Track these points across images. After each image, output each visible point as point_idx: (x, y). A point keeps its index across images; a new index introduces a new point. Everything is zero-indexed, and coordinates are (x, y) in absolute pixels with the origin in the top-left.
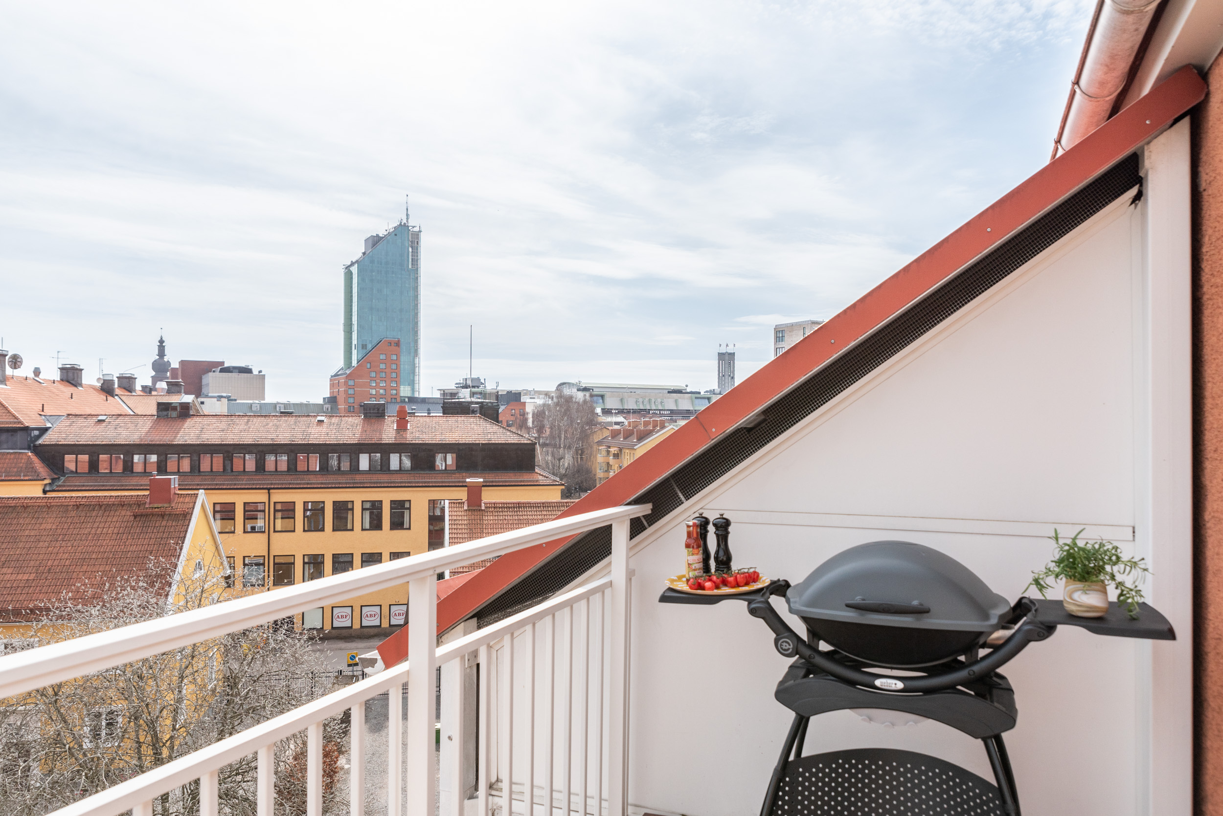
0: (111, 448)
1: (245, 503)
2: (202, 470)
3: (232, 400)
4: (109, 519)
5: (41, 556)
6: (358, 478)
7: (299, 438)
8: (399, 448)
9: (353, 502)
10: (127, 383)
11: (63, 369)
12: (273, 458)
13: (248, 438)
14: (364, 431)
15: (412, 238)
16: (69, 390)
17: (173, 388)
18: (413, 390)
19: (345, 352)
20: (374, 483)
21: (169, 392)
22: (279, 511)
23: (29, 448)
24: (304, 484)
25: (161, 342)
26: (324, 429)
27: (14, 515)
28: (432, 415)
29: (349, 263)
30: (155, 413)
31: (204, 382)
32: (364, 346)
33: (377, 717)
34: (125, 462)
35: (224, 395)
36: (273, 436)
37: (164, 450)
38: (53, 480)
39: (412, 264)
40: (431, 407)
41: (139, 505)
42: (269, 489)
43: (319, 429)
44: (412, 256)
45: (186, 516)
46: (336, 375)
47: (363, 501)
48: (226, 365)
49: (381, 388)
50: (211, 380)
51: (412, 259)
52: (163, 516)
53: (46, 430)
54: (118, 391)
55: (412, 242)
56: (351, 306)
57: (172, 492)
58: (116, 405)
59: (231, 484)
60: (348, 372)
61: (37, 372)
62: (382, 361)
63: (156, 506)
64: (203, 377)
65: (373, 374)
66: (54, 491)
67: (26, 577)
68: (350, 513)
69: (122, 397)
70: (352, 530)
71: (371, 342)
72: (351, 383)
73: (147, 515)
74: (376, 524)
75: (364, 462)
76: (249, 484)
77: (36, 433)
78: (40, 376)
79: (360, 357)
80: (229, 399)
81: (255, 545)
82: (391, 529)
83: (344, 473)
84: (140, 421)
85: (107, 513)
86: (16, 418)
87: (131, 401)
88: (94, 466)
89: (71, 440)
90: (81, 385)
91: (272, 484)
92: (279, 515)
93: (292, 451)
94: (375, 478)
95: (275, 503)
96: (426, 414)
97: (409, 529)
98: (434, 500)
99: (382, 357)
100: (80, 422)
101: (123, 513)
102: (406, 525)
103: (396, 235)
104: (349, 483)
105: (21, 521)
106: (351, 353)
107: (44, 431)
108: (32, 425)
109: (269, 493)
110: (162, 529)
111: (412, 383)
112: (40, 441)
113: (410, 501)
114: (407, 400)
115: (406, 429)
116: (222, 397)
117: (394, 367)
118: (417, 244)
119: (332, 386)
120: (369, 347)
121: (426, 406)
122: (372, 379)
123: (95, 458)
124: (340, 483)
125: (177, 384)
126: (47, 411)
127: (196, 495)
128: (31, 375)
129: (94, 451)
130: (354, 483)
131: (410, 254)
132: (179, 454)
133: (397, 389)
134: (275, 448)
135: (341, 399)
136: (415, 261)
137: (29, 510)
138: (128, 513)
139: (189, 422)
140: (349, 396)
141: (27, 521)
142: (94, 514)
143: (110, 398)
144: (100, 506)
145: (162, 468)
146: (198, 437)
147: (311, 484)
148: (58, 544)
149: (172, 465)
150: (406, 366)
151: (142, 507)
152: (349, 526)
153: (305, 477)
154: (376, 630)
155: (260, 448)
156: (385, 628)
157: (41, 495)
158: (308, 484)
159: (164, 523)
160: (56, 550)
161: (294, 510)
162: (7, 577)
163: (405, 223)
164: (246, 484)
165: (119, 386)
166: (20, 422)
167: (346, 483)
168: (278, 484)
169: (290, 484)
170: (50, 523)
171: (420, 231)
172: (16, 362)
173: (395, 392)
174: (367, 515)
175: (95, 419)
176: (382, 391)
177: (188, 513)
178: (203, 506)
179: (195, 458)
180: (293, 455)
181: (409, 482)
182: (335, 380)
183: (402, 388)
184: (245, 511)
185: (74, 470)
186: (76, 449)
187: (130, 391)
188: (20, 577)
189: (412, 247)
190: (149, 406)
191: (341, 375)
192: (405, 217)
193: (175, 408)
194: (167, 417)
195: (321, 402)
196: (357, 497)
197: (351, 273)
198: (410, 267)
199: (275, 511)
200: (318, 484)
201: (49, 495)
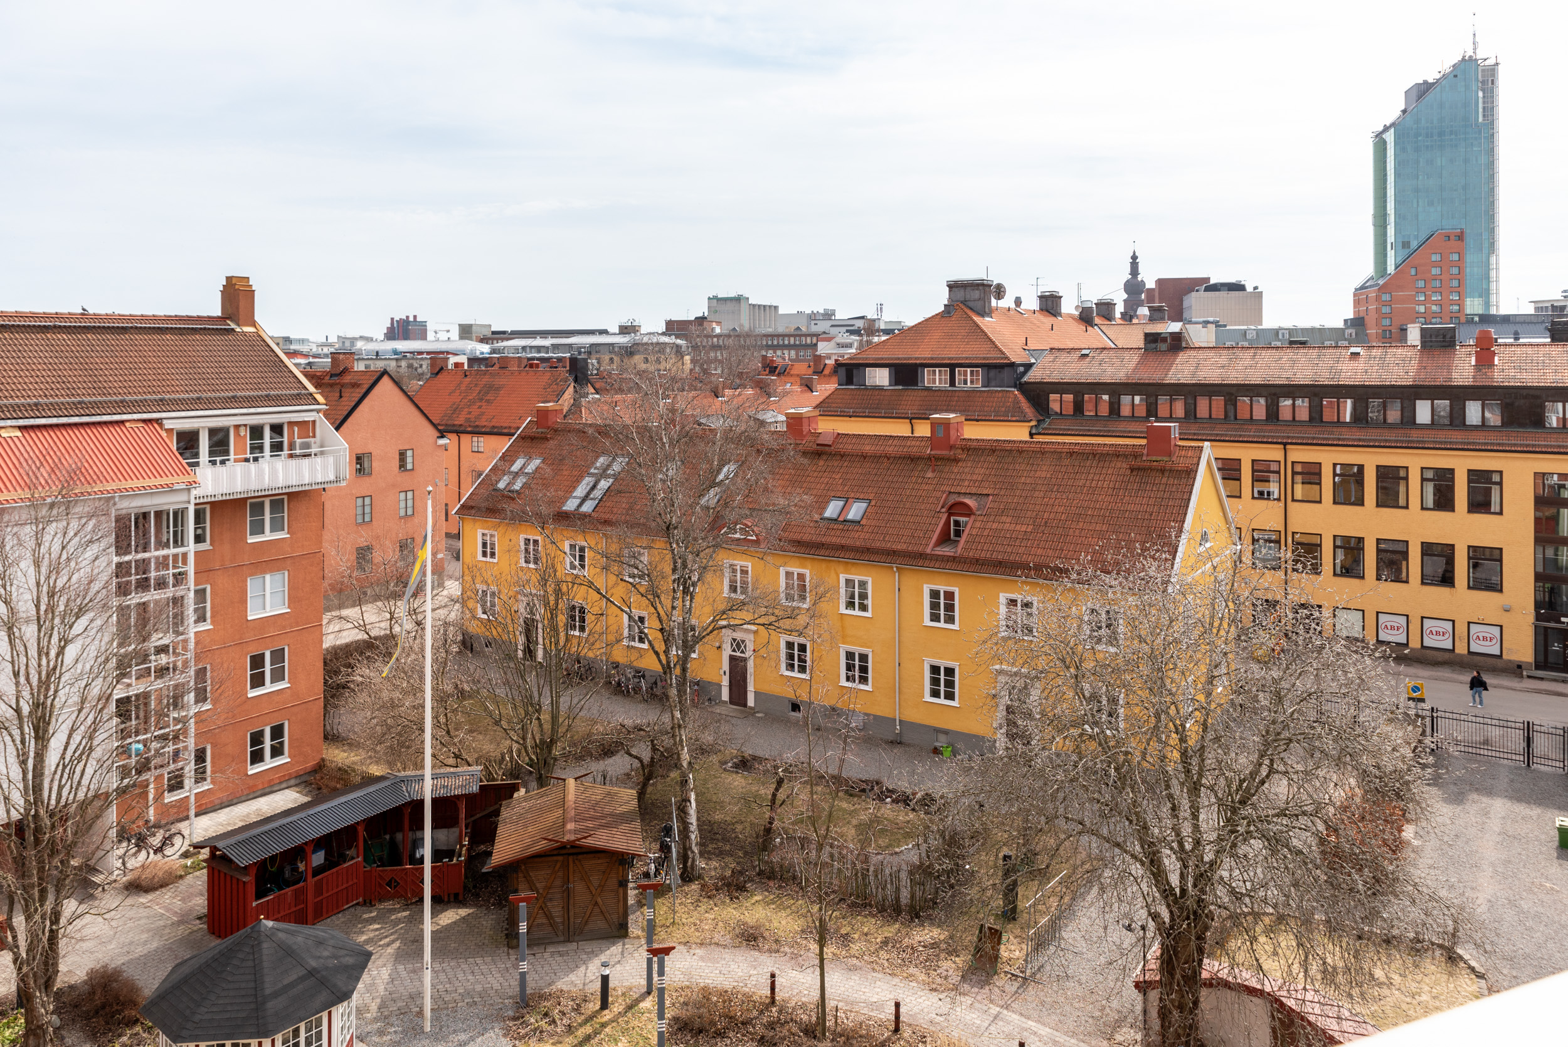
0: (1097, 387)
1: (1253, 461)
2: (1198, 416)
3: (1220, 326)
4: (1104, 471)
5: (1037, 507)
6: (1415, 435)
7: (1325, 378)
8: (1482, 393)
9: (1407, 468)
10: (1105, 308)
11: (1042, 298)
12: (1289, 402)
13: (1256, 377)
14: (1422, 367)
15: (1483, 76)
16: (1048, 320)
17: (1157, 314)
18: (1487, 304)
19: (1376, 254)
20: (1441, 443)
21: (1152, 319)
22: (1298, 473)
23: (1015, 387)
24: (1334, 439)
25: (1134, 257)
26: (1360, 365)
27: (1010, 459)
28: (1521, 340)
29: (1381, 129)
30: (1142, 346)
31: (1185, 304)
32: (1406, 245)
33: (1459, 783)
34: (1111, 403)
35: (1211, 319)
36: (1289, 374)
37: (1152, 391)
38: (1039, 421)
39: (1484, 116)
40: (1519, 328)
41: (1136, 456)
42: (1285, 444)
43: (1353, 364)
44: (1484, 103)
45: (1190, 474)
46: (1363, 287)
47: (1422, 468)
48: (1212, 282)
49: (1435, 303)
50: (1195, 302)
51: (1484, 108)
52: (1162, 471)
53: (1030, 365)
54: (1097, 320)
55: (1483, 82)
56: (1385, 188)
57: (1173, 443)
58: (1096, 337)
59: (1235, 436)
60: (1381, 282)
61: (1018, 302)
62: (1435, 264)
63: (1154, 458)
64: (1185, 298)
65: (1421, 284)
66: (1039, 434)
67: (1024, 528)
68: (1402, 484)
69: (1103, 328)
70: (1407, 507)
71: (1416, 237)
72: (1386, 297)
73: (1144, 469)
74: (1444, 501)
75: (1423, 412)
76: (1258, 436)
77: (1022, 369)
78: (1022, 306)
79: (1399, 260)
80: (1217, 324)
81: (1268, 516)
82: (1469, 511)
83: (1392, 427)
84: (1127, 355)
85: (1101, 465)
86: (1003, 353)
87: (1110, 331)
88: (1078, 407)
89: (1055, 378)
90: (1060, 314)
91: (1288, 437)
92: (1299, 478)
93: (1315, 395)
94: (1442, 435)
95: (1293, 463)
96: (1512, 340)
97: (1501, 513)
98: (1544, 474)
99: (1434, 258)
100: (1064, 357)
101: (1119, 465)
102: (1495, 507)
103: (1455, 76)
104: (1402, 441)
105: (1017, 467)
106: (1385, 255)
107: (1028, 367)
108: (1018, 361)
109: (1285, 449)
110: (1162, 487)
111: (1485, 294)
112: (1025, 379)
113: (1501, 472)
114: (1477, 319)
115: (1491, 364)
116: (1208, 322)
117: (1455, 271)
118: (1493, 83)
119: (1357, 303)
120: (1414, 244)
121: (1513, 328)
122: (1419, 291)
123: (1080, 399)
124: (1386, 441)
125: (1159, 309)
126: (1031, 346)
127: (1201, 449)
128: (1013, 306)
129: (1079, 390)
130: (1409, 442)
131: (1481, 101)
132: (1171, 396)
133: (1461, 304)
134: (1292, 391)
135: (1371, 320)
136: (1490, 111)
137: (1024, 455)
138: (1124, 465)
139: (1182, 357)
140: (1381, 316)
141: (1023, 467)
142: (1088, 463)
143: (1089, 328)
144: (1094, 455)
145: (1152, 411)
146: (1193, 375)
147: (1344, 439)
148: (1053, 496)
149: (1163, 410)
150: (1476, 269)
151: (1138, 460)
152: (1402, 502)
153: (1335, 429)
154: (1447, 656)
155: (1273, 390)
156: (1462, 655)
157: (1026, 438)
158: (1339, 439)
159: (1164, 480)
160: (1051, 502)
161: (1319, 474)
162: (1007, 526)
163: (1470, 57)
164: (1254, 436)
165: (1098, 314)
166: (1007, 358)
167: (1396, 441)
168: (1298, 438)
169: (1314, 438)
170: (1044, 471)
171: (1497, 64)
172: (1000, 292)
173: (1456, 308)
174: (1430, 488)
175: (1078, 354)
176: (1434, 308)
177: (1191, 470)
178: (1208, 463)
179: (1190, 401)
180: (1317, 399)
181: (1499, 444)
182: (1361, 294)
183: (1468, 301)
184: (1253, 471)
185: (1058, 411)
186: (1060, 387)
187: (1110, 320)
188: (1018, 527)
189: (1483, 91)
190: (1133, 337)
191: (1371, 286)
192: (1472, 46)
193: (1164, 340)
194: (1156, 351)
195: (1341, 325)
196: (1415, 462)
197: (1385, 142)
198: (1481, 119)
199: (1294, 473)
200: (1354, 440)
201: (1038, 438)
